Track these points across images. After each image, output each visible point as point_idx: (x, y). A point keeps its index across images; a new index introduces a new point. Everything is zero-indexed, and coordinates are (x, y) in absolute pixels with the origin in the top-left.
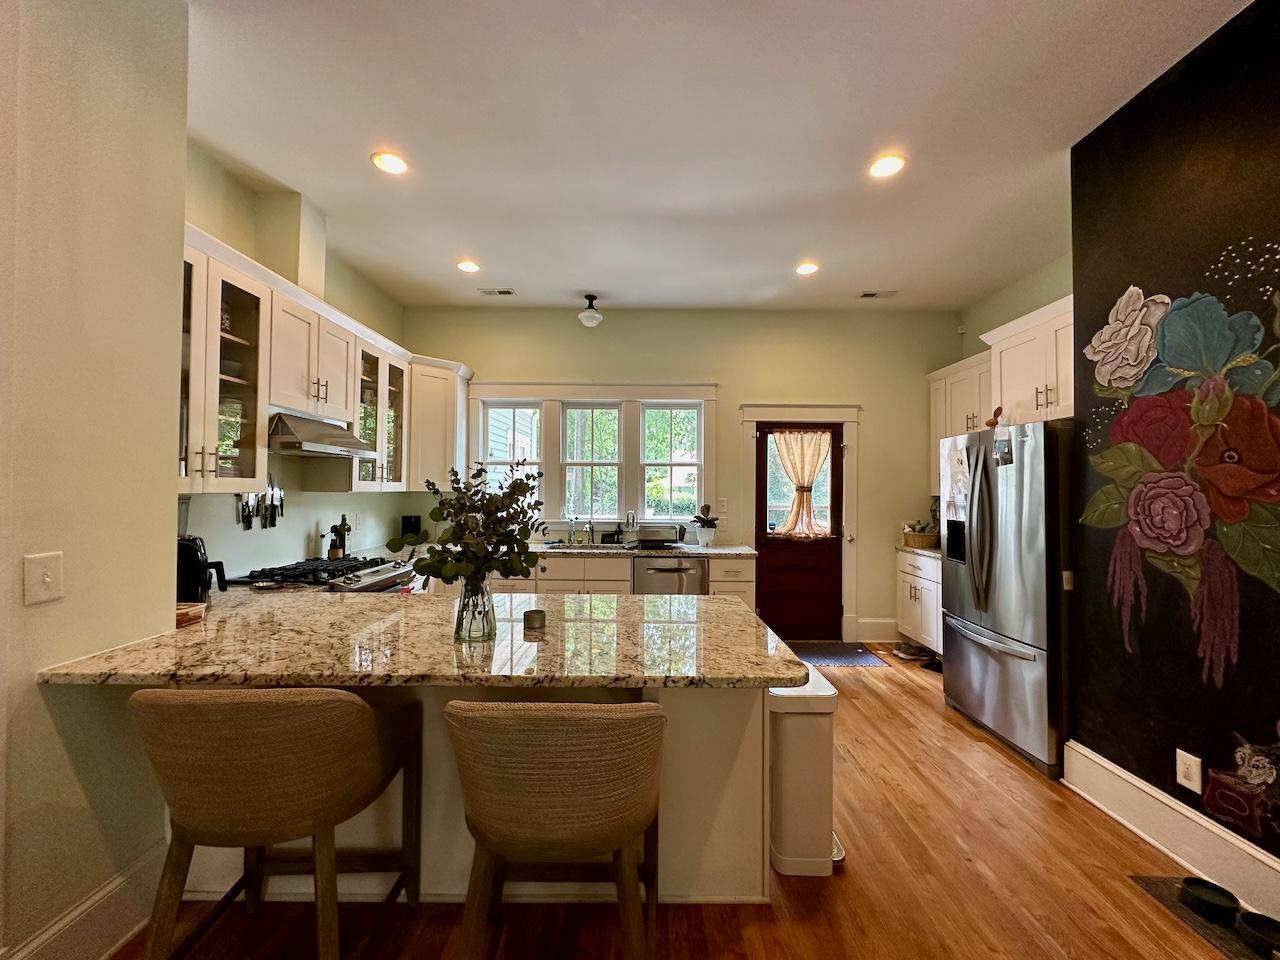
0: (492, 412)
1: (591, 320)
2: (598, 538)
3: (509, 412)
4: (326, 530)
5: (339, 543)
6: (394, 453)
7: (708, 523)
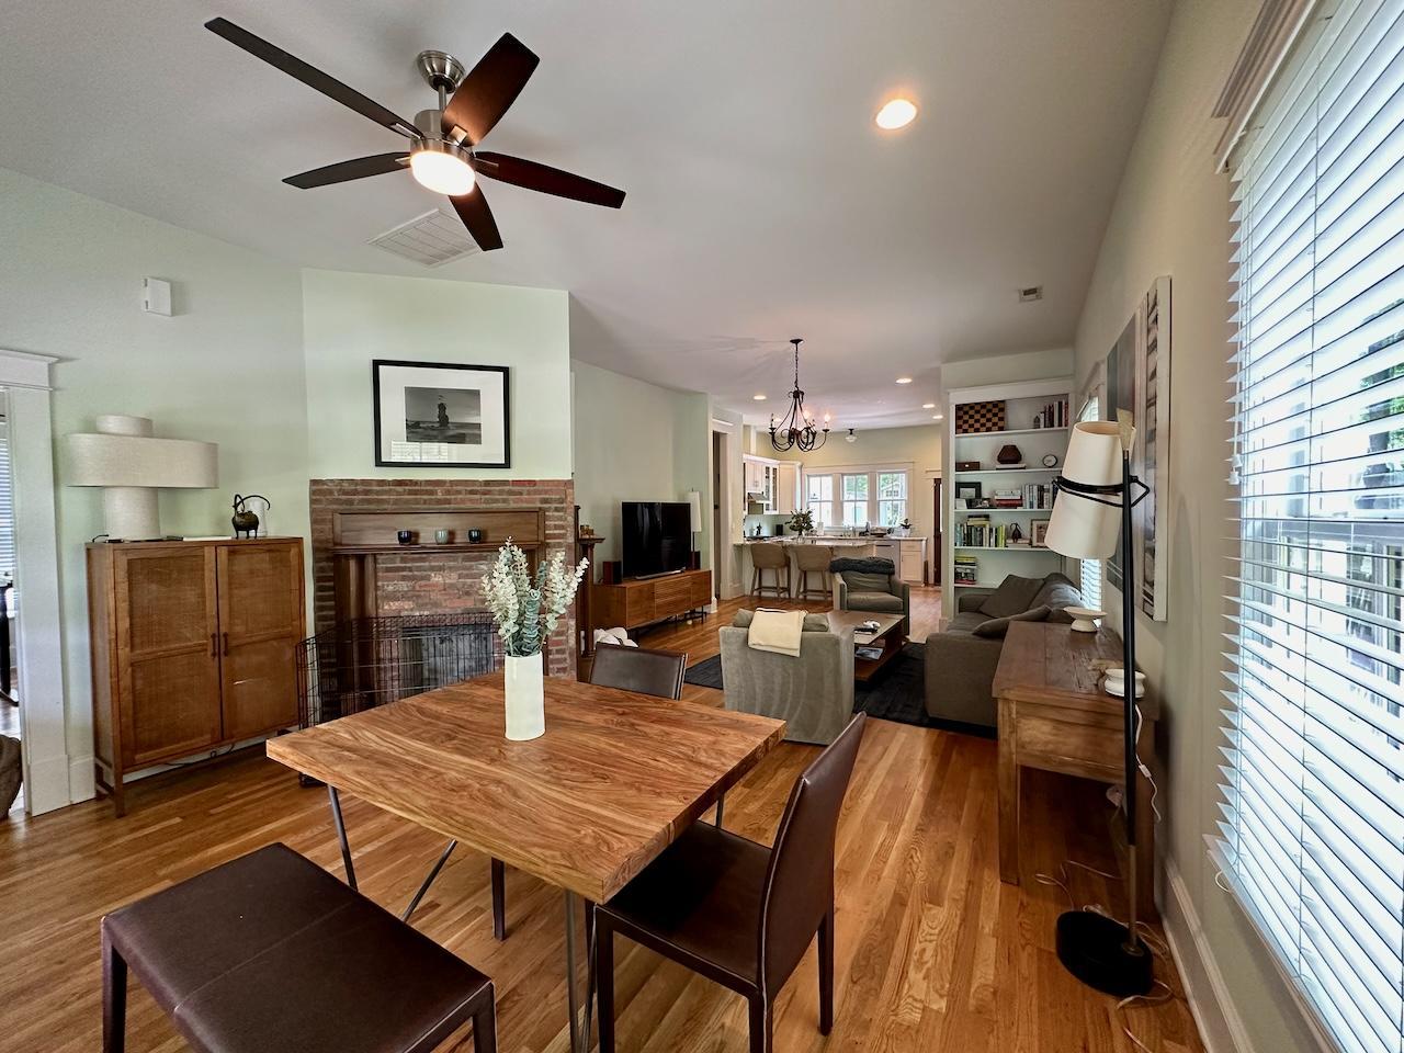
0: (812, 479)
1: (850, 439)
2: (857, 534)
3: (818, 478)
4: (755, 527)
5: (759, 532)
6: (775, 500)
7: (906, 527)
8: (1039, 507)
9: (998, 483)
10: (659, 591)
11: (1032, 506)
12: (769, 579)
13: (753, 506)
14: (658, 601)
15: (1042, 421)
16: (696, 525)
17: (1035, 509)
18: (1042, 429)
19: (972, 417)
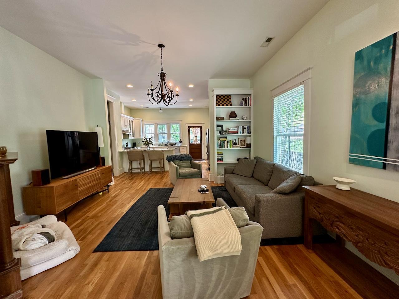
0: (146, 125)
1: (161, 111)
3: (149, 125)
5: (127, 146)
6: (133, 133)
7: (181, 142)
8: (243, 134)
9: (229, 125)
10: (80, 183)
11: (241, 134)
12: (135, 165)
13: (125, 135)
14: (80, 189)
15: (243, 103)
16: (101, 144)
17: (242, 134)
18: (243, 106)
19: (223, 100)
